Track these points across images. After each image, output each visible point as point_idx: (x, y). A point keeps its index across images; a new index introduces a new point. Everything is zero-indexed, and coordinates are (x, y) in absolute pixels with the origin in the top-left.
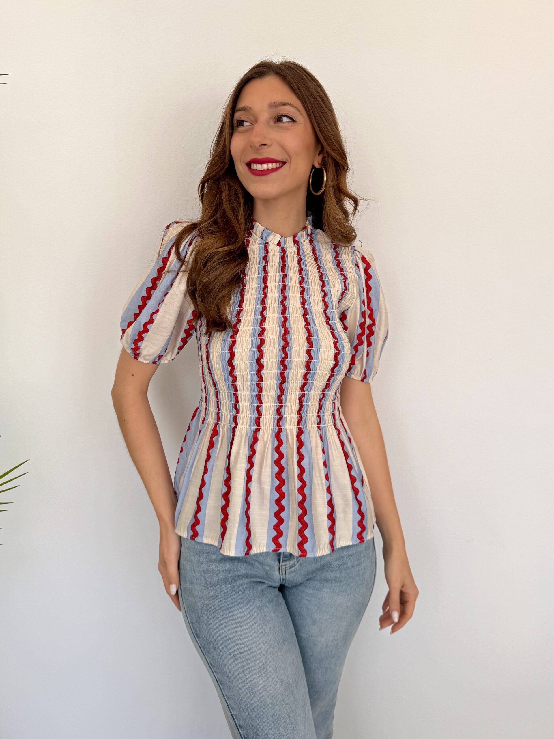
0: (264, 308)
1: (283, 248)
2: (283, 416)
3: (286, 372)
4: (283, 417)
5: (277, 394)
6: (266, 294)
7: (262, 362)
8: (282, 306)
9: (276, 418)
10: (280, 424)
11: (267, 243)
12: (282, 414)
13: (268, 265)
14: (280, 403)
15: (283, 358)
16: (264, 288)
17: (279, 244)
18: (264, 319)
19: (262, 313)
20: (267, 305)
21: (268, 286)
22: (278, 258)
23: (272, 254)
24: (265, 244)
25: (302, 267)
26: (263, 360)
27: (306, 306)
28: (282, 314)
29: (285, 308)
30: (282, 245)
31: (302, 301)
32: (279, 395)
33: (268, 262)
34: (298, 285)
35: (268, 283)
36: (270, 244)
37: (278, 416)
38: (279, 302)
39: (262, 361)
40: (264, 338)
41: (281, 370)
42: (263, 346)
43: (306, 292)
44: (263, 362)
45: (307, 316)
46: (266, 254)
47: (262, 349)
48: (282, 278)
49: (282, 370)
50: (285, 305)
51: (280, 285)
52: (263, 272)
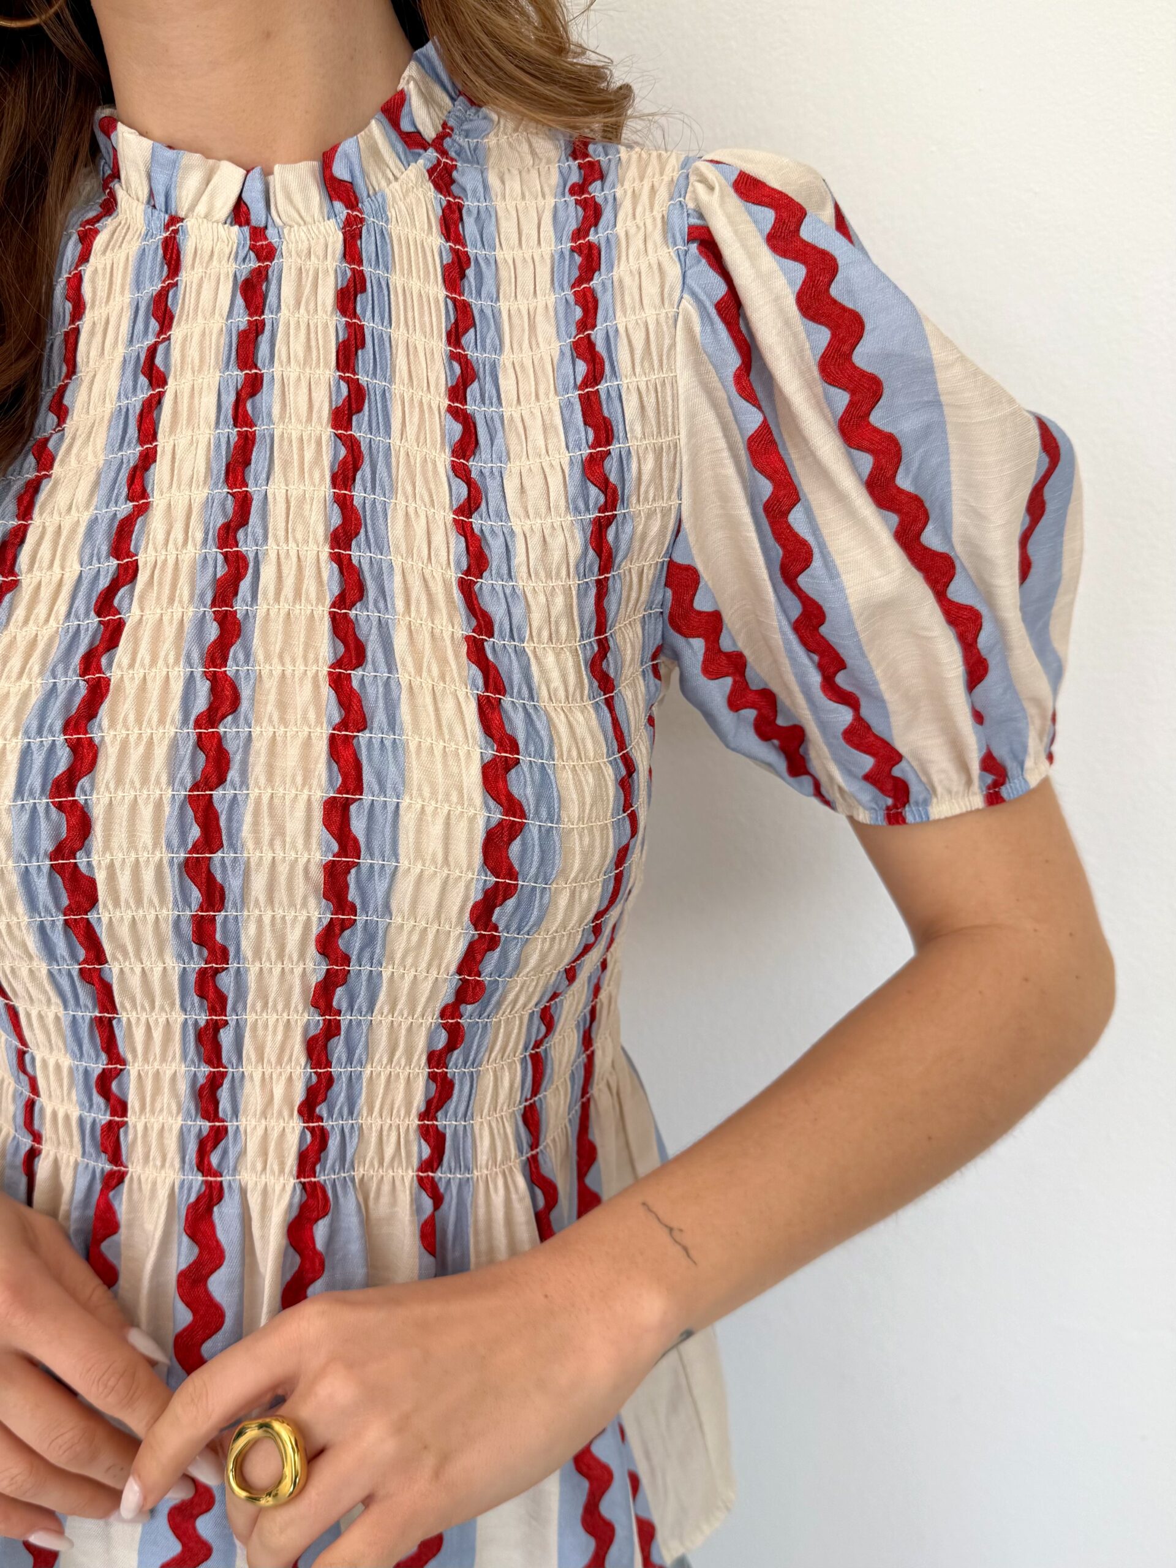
0: (127, 574)
1: (258, 233)
2: (231, 1125)
3: (220, 917)
4: (226, 1129)
5: (190, 1023)
6: (144, 494)
7: (83, 868)
8: (220, 558)
9: (194, 1132)
10: (210, 1164)
11: (174, 220)
12: (221, 1115)
13: (169, 338)
14: (209, 1062)
15: (195, 848)
16: (135, 468)
17: (240, 213)
18: (112, 635)
19: (105, 604)
20: (141, 559)
21: (159, 449)
22: (226, 290)
23: (199, 270)
24: (167, 227)
25: (362, 327)
26: (88, 855)
27: (358, 554)
28: (213, 605)
29: (238, 569)
30: (258, 216)
31: (336, 520)
32: (202, 1024)
33: (172, 318)
34: (327, 433)
35: (160, 436)
36: (190, 224)
37: (206, 1125)
38: (207, 533)
39: (81, 860)
40: (96, 736)
41: (195, 905)
42: (84, 782)
43: (366, 468)
44: (89, 864)
45: (352, 613)
46: (168, 277)
47: (80, 797)
48: (232, 398)
49: (201, 909)
50: (243, 549)
51: (224, 441)
52: (143, 380)
